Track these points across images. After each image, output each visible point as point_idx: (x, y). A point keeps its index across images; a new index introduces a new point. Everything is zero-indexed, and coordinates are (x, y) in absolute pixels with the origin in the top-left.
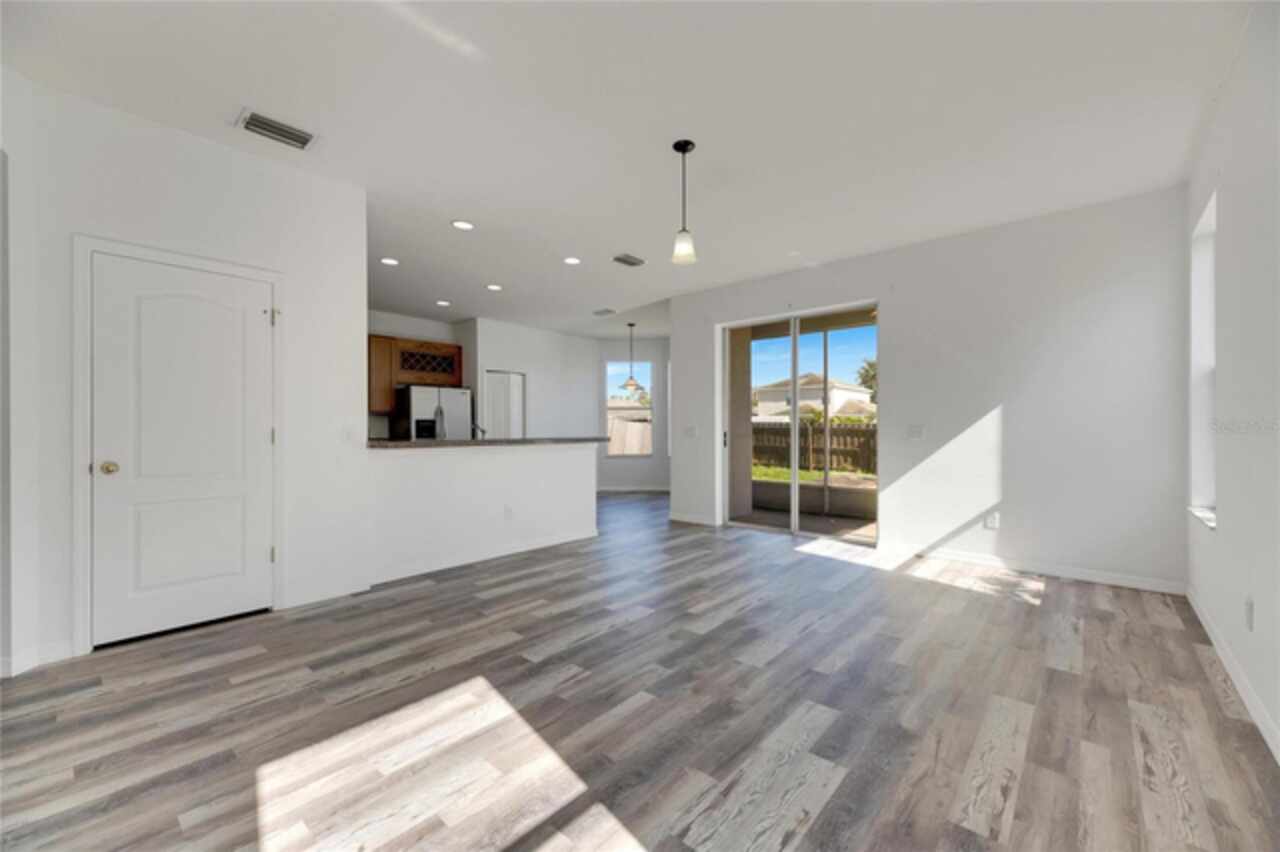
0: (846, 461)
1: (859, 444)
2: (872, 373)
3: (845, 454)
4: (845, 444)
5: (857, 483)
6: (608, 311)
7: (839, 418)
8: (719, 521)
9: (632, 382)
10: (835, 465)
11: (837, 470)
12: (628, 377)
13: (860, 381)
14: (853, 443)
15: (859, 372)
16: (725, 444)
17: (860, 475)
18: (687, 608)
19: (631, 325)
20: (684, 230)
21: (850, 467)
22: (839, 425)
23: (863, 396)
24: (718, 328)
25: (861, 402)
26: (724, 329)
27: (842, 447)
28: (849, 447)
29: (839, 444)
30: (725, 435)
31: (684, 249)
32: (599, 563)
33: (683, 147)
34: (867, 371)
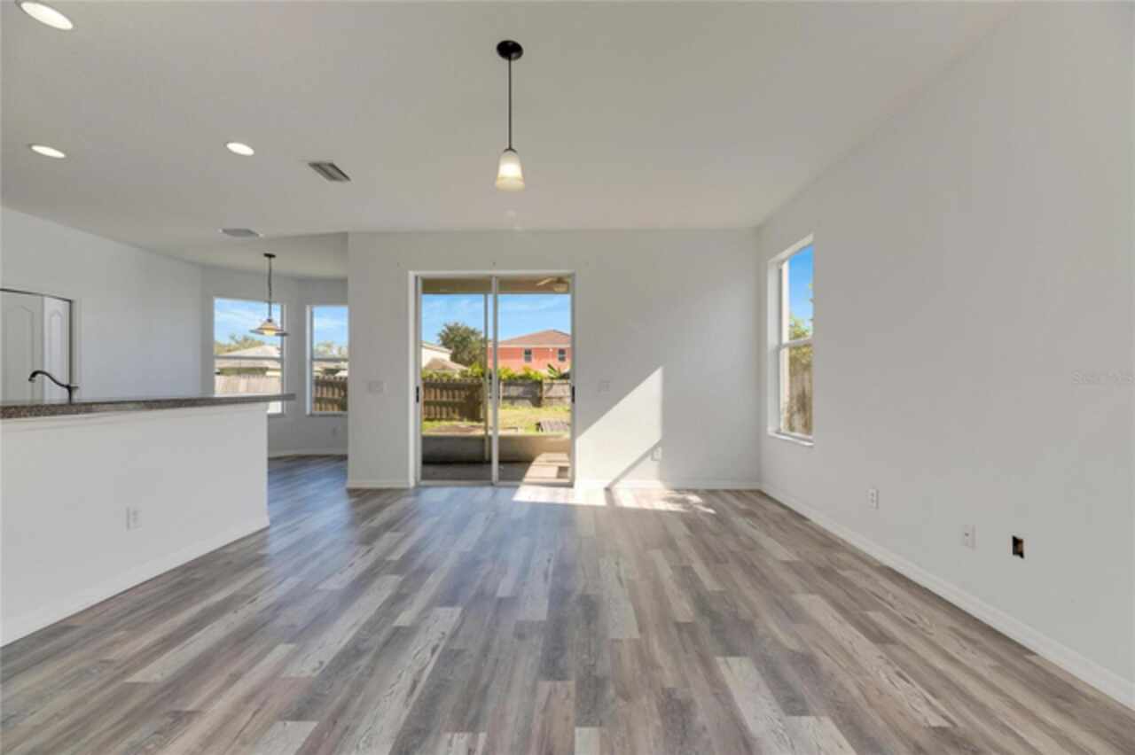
0: (454, 412)
1: (466, 396)
2: (451, 336)
3: (453, 405)
4: (454, 397)
5: (468, 430)
6: (249, 233)
7: (437, 374)
8: (412, 483)
9: (269, 326)
10: (444, 416)
11: (447, 420)
12: (265, 319)
13: (441, 342)
14: (460, 397)
15: (440, 335)
16: (417, 400)
17: (465, 424)
18: (495, 592)
19: (270, 256)
20: (510, 149)
21: (457, 417)
22: (436, 380)
23: (445, 356)
24: (412, 274)
25: (443, 360)
26: (416, 278)
27: (451, 400)
28: (457, 400)
29: (448, 397)
30: (418, 389)
31: (510, 171)
32: (315, 564)
33: (509, 50)
34: (447, 334)
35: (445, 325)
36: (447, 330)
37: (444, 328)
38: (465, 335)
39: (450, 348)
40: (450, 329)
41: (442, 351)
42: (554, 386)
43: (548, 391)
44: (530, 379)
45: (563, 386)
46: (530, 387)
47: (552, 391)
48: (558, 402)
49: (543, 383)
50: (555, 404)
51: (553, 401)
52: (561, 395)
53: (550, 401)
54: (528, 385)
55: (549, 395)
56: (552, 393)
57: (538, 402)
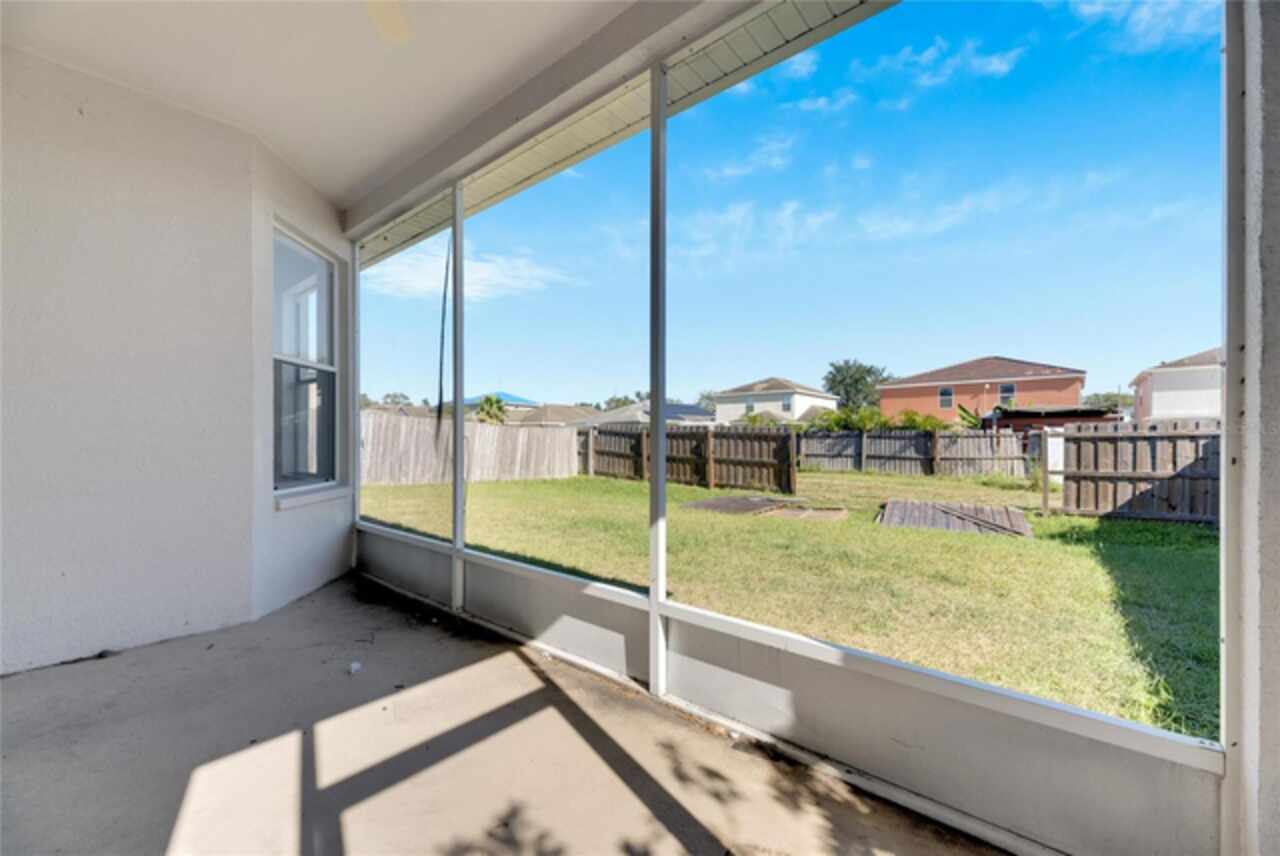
2: (839, 378)
13: (826, 387)
15: (825, 377)
23: (830, 402)
34: (834, 376)
35: (832, 365)
36: (835, 372)
37: (831, 369)
38: (857, 376)
39: (838, 394)
40: (838, 369)
41: (826, 398)
42: (959, 440)
43: (946, 448)
44: (914, 428)
45: (977, 440)
46: (913, 442)
47: (954, 449)
48: (966, 467)
49: (937, 435)
50: (960, 470)
51: (956, 465)
52: (972, 456)
53: (950, 465)
54: (910, 438)
55: (948, 455)
56: (954, 452)
57: (929, 466)
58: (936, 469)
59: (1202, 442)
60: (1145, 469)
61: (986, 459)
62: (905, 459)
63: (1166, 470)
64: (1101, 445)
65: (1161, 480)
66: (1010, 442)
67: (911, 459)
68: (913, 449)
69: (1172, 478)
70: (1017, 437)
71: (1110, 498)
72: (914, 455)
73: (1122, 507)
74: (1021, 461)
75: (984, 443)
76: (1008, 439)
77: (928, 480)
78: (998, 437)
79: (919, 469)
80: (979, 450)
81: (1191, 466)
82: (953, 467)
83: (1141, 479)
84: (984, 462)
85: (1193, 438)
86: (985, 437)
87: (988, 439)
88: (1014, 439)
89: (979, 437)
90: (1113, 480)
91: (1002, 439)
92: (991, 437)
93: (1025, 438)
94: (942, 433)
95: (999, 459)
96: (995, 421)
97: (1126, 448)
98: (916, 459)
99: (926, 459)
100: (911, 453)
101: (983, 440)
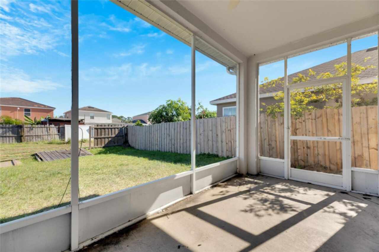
42: (34, 129)
43: (28, 132)
44: (10, 124)
45: (41, 129)
46: (11, 130)
47: (31, 132)
48: (37, 138)
49: (24, 127)
50: (34, 139)
51: (33, 138)
52: (39, 134)
53: (30, 138)
54: (9, 128)
55: (29, 134)
56: (32, 133)
57: (19, 139)
58: (23, 140)
59: (119, 129)
60: (110, 136)
61: (45, 135)
62: (6, 137)
63: (114, 136)
64: (102, 130)
65: (113, 137)
66: (54, 129)
67: (9, 137)
68: (10, 132)
69: (115, 137)
70: (56, 128)
71: (104, 142)
72: (11, 135)
73: (106, 144)
74: (58, 135)
75: (44, 130)
76: (53, 128)
77: (18, 144)
78: (49, 128)
79: (14, 140)
80: (42, 132)
81: (118, 134)
82: (31, 139)
83: (109, 138)
84: (44, 136)
85: (118, 128)
86: (45, 127)
87: (46, 128)
88: (55, 128)
89: (42, 128)
90: (104, 138)
91: (51, 128)
92: (47, 128)
93: (59, 128)
94: (26, 126)
95: (50, 135)
96: (48, 122)
97: (107, 130)
98: (12, 137)
99: (18, 136)
100: (10, 134)
101: (44, 129)
